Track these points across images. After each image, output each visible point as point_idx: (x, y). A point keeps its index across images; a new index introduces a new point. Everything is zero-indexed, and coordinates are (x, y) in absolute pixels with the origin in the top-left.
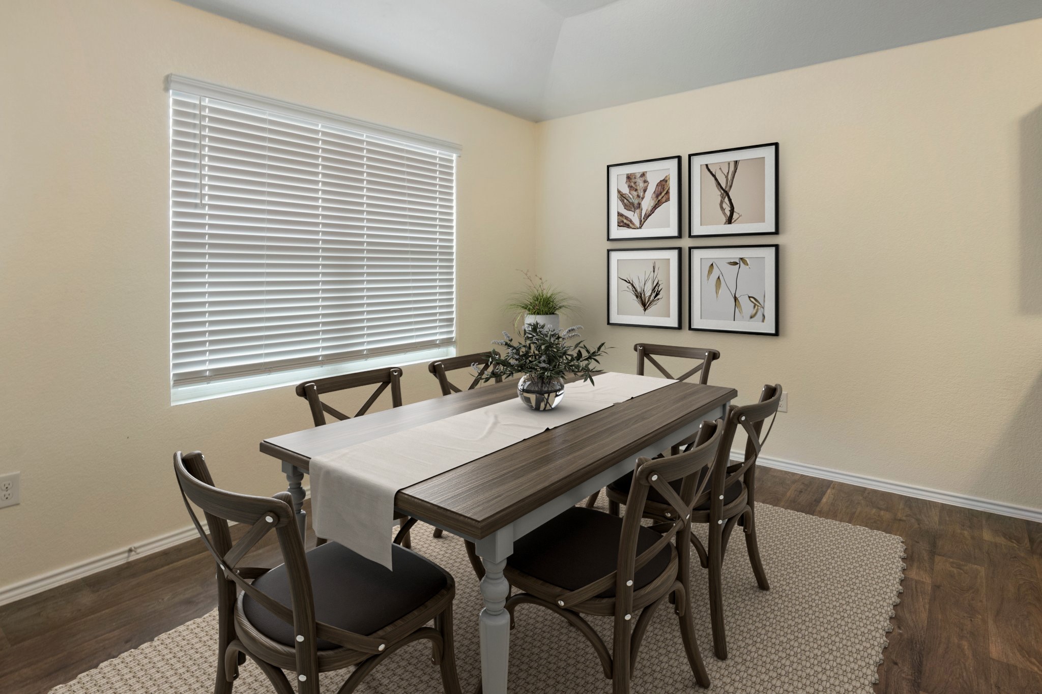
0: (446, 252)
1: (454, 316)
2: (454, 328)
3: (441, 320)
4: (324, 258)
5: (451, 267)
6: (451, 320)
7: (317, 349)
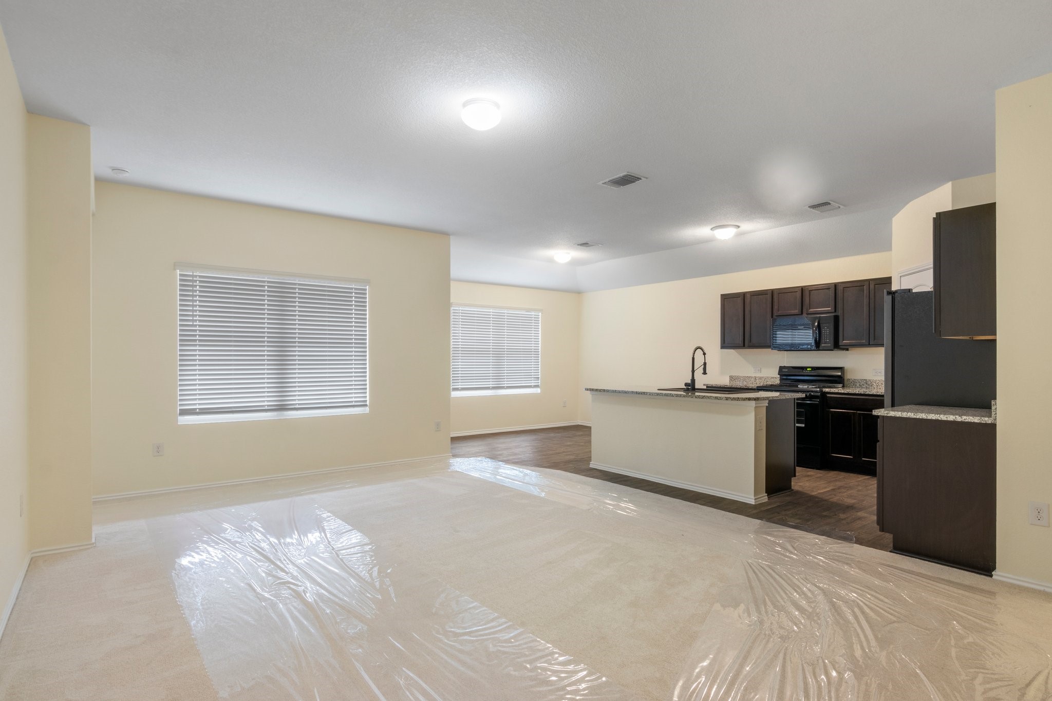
0: (536, 351)
1: (539, 376)
2: (540, 381)
3: (534, 378)
4: (492, 354)
5: (539, 357)
6: (538, 378)
7: (490, 384)
